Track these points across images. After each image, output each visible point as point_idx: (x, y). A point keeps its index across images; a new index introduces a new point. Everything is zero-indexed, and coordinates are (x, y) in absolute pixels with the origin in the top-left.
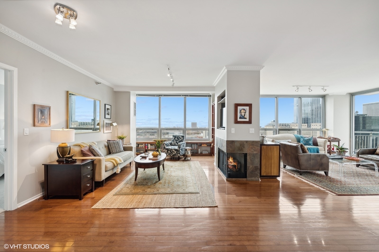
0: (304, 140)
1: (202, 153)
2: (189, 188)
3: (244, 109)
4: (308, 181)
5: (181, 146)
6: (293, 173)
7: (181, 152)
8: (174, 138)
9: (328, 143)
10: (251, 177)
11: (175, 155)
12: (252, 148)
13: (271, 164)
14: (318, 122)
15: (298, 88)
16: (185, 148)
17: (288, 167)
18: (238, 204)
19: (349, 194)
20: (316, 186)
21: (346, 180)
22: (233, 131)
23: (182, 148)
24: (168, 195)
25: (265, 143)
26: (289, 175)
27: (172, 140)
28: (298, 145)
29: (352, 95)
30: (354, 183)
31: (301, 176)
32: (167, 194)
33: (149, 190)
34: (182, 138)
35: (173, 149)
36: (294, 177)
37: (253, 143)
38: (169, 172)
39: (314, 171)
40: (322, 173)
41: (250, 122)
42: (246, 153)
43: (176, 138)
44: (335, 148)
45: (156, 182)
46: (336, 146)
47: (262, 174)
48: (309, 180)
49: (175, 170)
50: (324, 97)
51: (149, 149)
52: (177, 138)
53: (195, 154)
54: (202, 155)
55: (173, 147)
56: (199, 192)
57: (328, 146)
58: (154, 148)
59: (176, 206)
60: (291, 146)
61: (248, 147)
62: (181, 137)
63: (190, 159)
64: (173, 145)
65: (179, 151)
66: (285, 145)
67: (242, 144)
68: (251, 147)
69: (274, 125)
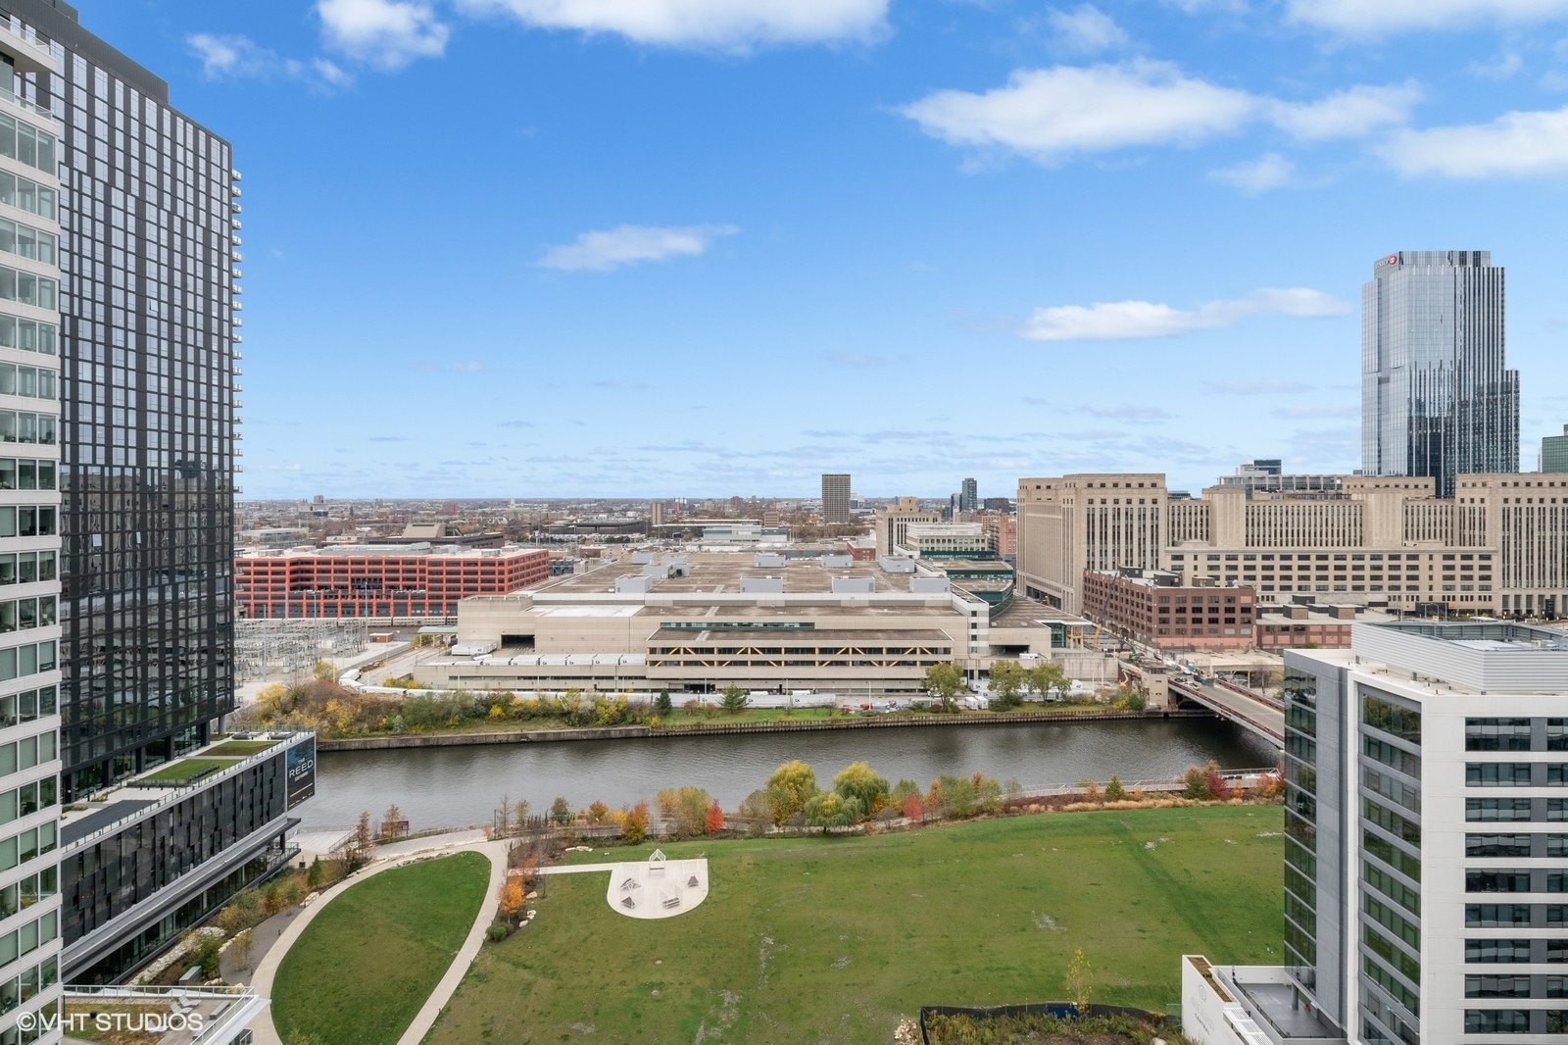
69: (1253, 482)
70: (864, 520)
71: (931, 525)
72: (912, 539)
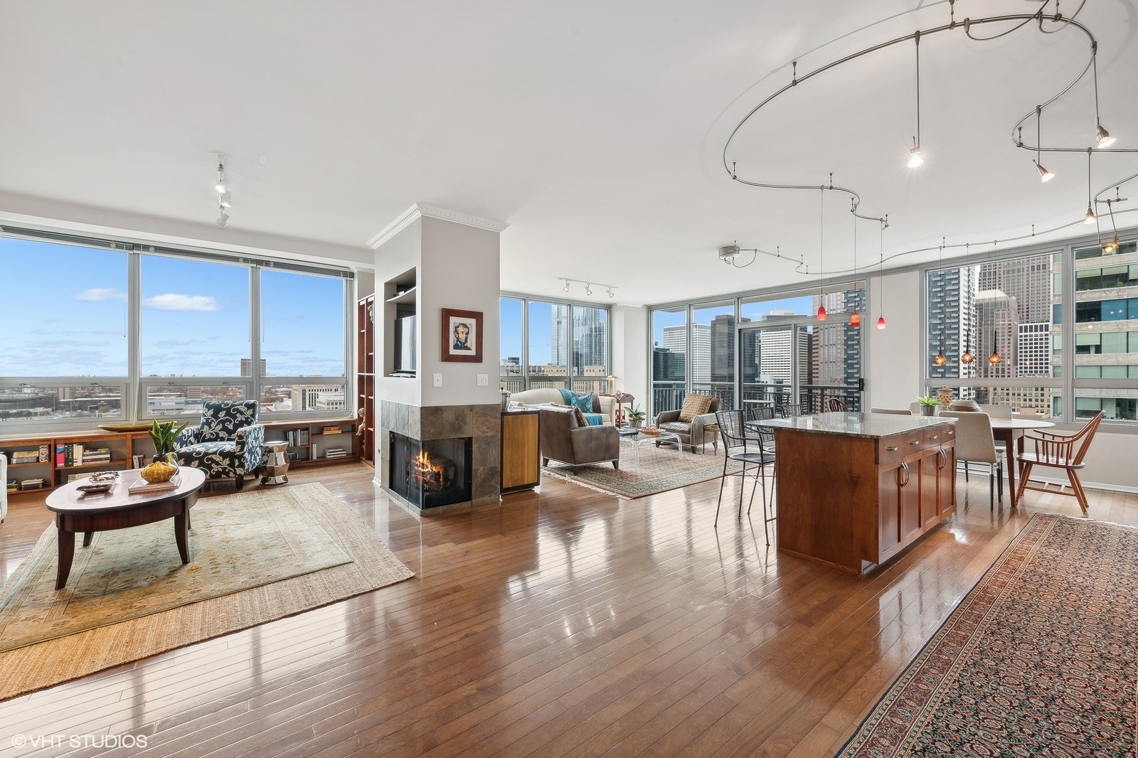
0: (578, 400)
1: (324, 457)
2: (316, 557)
3: (465, 326)
4: (588, 484)
5: (247, 437)
6: (562, 473)
7: (248, 460)
8: (211, 412)
9: (616, 406)
10: (482, 495)
11: (224, 471)
12: (482, 423)
13: (523, 458)
14: (595, 363)
15: (568, 285)
16: (262, 445)
17: (553, 463)
18: (462, 559)
19: (648, 492)
20: (601, 491)
21: (644, 471)
22: (438, 380)
23: (250, 446)
24: (246, 593)
25: (509, 410)
26: (555, 479)
27: (203, 420)
28: (571, 411)
29: (650, 309)
30: (654, 474)
31: (576, 477)
32: (239, 591)
33: (152, 601)
34: (250, 412)
35: (215, 453)
36: (564, 482)
37: (485, 410)
38: (215, 531)
39: (597, 464)
40: (608, 464)
41: (478, 358)
42: (469, 438)
43: (222, 415)
44: (627, 413)
45: (173, 572)
46: (628, 409)
47: (505, 486)
48: (590, 482)
49: (236, 520)
50: (609, 308)
51: (75, 465)
52: (228, 413)
53: (301, 462)
54: (324, 463)
55: (212, 447)
56: (350, 560)
57: (616, 411)
58: (106, 459)
59: (288, 613)
60: (558, 414)
61: (474, 421)
62: (242, 408)
63: (285, 478)
64: (210, 440)
65: (241, 457)
66: (547, 413)
67: (461, 413)
68: (480, 420)
69: (509, 368)
70: (276, 392)
71: (333, 393)
72: (320, 402)
